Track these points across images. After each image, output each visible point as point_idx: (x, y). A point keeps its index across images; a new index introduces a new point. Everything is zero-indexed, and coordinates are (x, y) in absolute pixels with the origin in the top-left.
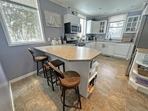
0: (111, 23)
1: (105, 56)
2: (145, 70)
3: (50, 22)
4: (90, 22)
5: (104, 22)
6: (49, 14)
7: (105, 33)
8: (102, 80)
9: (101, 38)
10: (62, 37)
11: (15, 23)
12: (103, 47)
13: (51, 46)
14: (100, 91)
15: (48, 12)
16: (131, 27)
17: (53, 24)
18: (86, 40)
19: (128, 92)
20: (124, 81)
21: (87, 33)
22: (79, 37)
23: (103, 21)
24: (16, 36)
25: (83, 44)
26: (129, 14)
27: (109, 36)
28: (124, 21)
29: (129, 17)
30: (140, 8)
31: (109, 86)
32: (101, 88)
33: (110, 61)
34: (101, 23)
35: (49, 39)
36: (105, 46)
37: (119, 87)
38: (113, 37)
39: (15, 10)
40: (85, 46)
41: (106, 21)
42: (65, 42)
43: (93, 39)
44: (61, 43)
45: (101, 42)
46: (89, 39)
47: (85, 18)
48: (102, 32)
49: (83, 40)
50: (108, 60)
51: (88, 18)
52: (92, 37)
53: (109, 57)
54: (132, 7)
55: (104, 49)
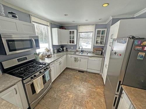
0: (81, 33)
5: (73, 32)
7: (76, 44)
9: (72, 49)
12: (76, 61)
16: (100, 40)
23: (72, 30)
26: (97, 26)
28: (93, 32)
29: (97, 30)
30: (105, 22)
34: (70, 32)
36: (78, 59)
41: (75, 31)
43: (63, 50)
45: (72, 55)
47: (48, 24)
48: (73, 43)
52: (62, 47)
54: (100, 19)
55: (76, 63)
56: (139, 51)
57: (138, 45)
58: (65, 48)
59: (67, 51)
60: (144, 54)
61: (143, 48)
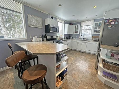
0: (83, 27)
1: (80, 52)
2: (109, 64)
3: (33, 24)
4: (67, 25)
5: (78, 26)
6: (32, 18)
7: (79, 34)
8: (73, 73)
9: (76, 38)
10: (42, 36)
11: (10, 25)
12: (78, 44)
13: (32, 42)
14: (70, 85)
15: (31, 16)
16: (97, 30)
17: (35, 25)
18: (65, 39)
19: (97, 85)
20: (93, 75)
21: (65, 33)
22: (58, 36)
24: (11, 35)
25: (60, 42)
26: (95, 20)
27: (82, 36)
28: (92, 25)
29: (95, 23)
31: (79, 79)
32: (71, 81)
33: (83, 56)
34: (76, 26)
35: (31, 37)
37: (88, 80)
38: (85, 37)
39: (12, 15)
40: (62, 43)
41: (79, 25)
42: (45, 39)
43: (70, 38)
44: (41, 40)
45: (76, 41)
46: (67, 38)
47: (63, 22)
48: (77, 33)
49: (62, 39)
50: (82, 55)
51: (66, 22)
52: (70, 36)
53: (83, 52)
54: (96, 15)
55: (78, 46)
56: (108, 25)
57: (107, 22)
58: (71, 37)
59: (72, 39)
60: (111, 26)
61: (110, 23)
